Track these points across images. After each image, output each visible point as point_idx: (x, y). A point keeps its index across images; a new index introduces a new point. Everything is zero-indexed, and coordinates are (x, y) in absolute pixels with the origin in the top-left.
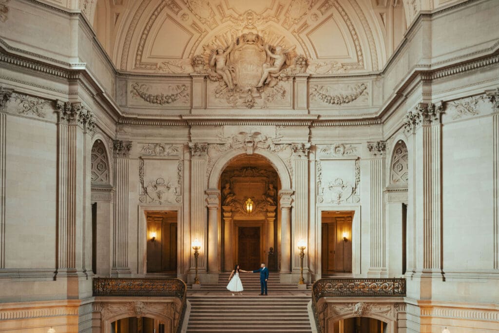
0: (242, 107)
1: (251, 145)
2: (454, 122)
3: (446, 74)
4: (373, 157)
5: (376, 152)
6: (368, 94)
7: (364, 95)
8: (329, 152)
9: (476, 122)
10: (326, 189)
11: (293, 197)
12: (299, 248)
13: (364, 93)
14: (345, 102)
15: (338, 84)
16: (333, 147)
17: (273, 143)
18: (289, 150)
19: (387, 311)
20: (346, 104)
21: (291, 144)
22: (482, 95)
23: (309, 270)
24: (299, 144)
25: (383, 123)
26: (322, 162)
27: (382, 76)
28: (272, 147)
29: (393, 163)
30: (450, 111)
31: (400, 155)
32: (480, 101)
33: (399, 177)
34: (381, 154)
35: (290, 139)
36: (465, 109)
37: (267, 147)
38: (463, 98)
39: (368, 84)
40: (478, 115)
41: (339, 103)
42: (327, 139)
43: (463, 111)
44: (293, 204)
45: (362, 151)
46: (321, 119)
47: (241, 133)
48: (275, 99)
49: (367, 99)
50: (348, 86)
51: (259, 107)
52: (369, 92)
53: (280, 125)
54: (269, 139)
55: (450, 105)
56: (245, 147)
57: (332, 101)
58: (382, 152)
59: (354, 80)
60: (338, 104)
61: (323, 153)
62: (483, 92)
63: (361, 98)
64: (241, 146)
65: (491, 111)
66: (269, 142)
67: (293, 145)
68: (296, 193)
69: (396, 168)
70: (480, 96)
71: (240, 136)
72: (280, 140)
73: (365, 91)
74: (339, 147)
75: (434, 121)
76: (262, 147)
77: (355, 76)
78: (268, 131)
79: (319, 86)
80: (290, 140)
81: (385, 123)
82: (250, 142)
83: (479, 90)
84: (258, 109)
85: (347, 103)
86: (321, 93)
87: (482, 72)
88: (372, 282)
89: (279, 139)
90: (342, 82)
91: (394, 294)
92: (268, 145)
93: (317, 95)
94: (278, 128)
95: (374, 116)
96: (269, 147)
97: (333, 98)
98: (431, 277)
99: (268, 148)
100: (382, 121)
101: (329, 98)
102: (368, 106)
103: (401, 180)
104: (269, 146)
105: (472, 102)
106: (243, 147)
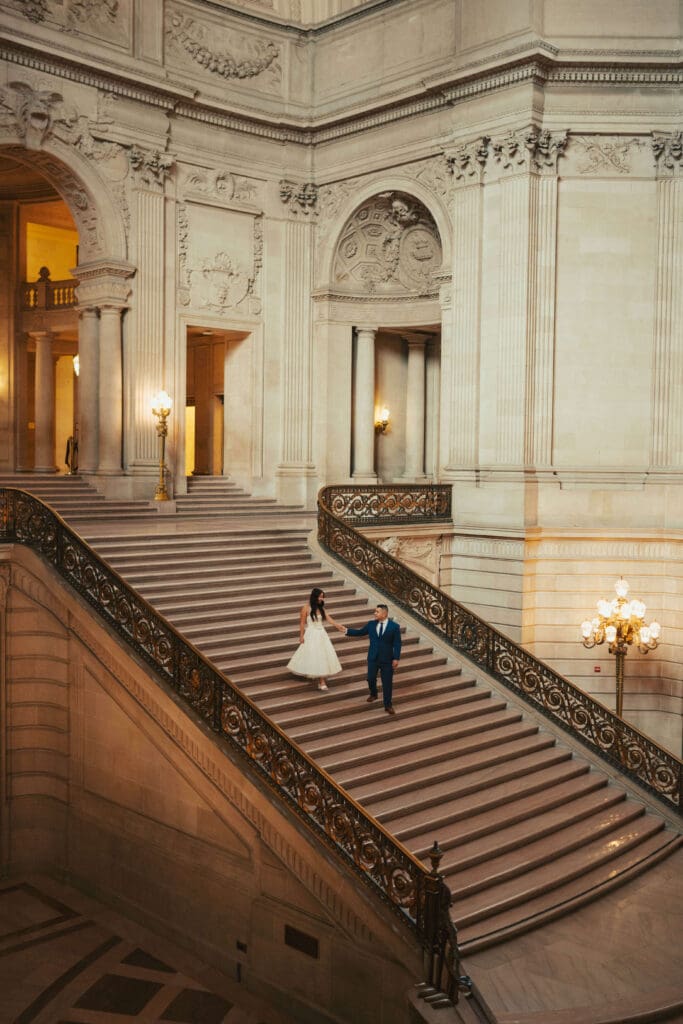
0: (15, 12)
1: (39, 124)
2: (582, 178)
3: (579, 78)
4: (291, 216)
5: (297, 207)
6: (280, 69)
7: (273, 71)
8: (202, 186)
9: (623, 187)
10: (197, 276)
11: (132, 282)
12: (154, 412)
13: (272, 65)
14: (236, 74)
15: (224, 25)
16: (211, 176)
17: (90, 134)
18: (121, 161)
19: (425, 555)
20: (237, 81)
21: (126, 147)
22: (637, 138)
23: (164, 467)
24: (148, 150)
25: (315, 145)
26: (189, 207)
27: (311, 38)
28: (88, 141)
29: (341, 239)
30: (576, 154)
31: (360, 223)
32: (634, 149)
33: (347, 271)
34: (307, 214)
35: (131, 133)
36: (606, 158)
37: (75, 140)
38: (601, 134)
39: (281, 46)
40: (629, 175)
41: (226, 73)
42: (200, 153)
43: (600, 159)
44: (132, 302)
45: (266, 197)
46: (199, 100)
47: (15, 85)
48: (94, 16)
49: (279, 81)
50: (244, 39)
51: (59, 27)
52: (282, 67)
53: (108, 91)
54: (80, 121)
55: (574, 142)
56: (23, 126)
57: (212, 65)
58: (308, 209)
59: (256, 29)
60: (223, 74)
61: (190, 186)
62: (649, 131)
63: (266, 75)
64: (11, 121)
65: (653, 172)
66: (81, 128)
67: (135, 149)
68: (138, 275)
69: (343, 250)
70: (633, 138)
71: (11, 92)
72: (107, 131)
73: (276, 61)
74: (223, 178)
75: (545, 167)
76: (64, 138)
77: (259, 19)
78: (81, 98)
79: (186, 17)
80: (131, 137)
81: (318, 146)
82: (40, 116)
83: (637, 126)
84: (53, 29)
85: (241, 78)
86: (190, 36)
87: (645, 92)
88: (356, 494)
89: (104, 127)
90: (233, 25)
91: (428, 519)
92: (78, 135)
93: (180, 40)
94: (101, 95)
95: (304, 125)
96: (78, 141)
97: (214, 58)
98: (537, 482)
99: (75, 144)
100: (314, 141)
101: (208, 55)
102: (281, 97)
103: (351, 278)
104: (80, 137)
105: (618, 147)
106: (16, 125)
